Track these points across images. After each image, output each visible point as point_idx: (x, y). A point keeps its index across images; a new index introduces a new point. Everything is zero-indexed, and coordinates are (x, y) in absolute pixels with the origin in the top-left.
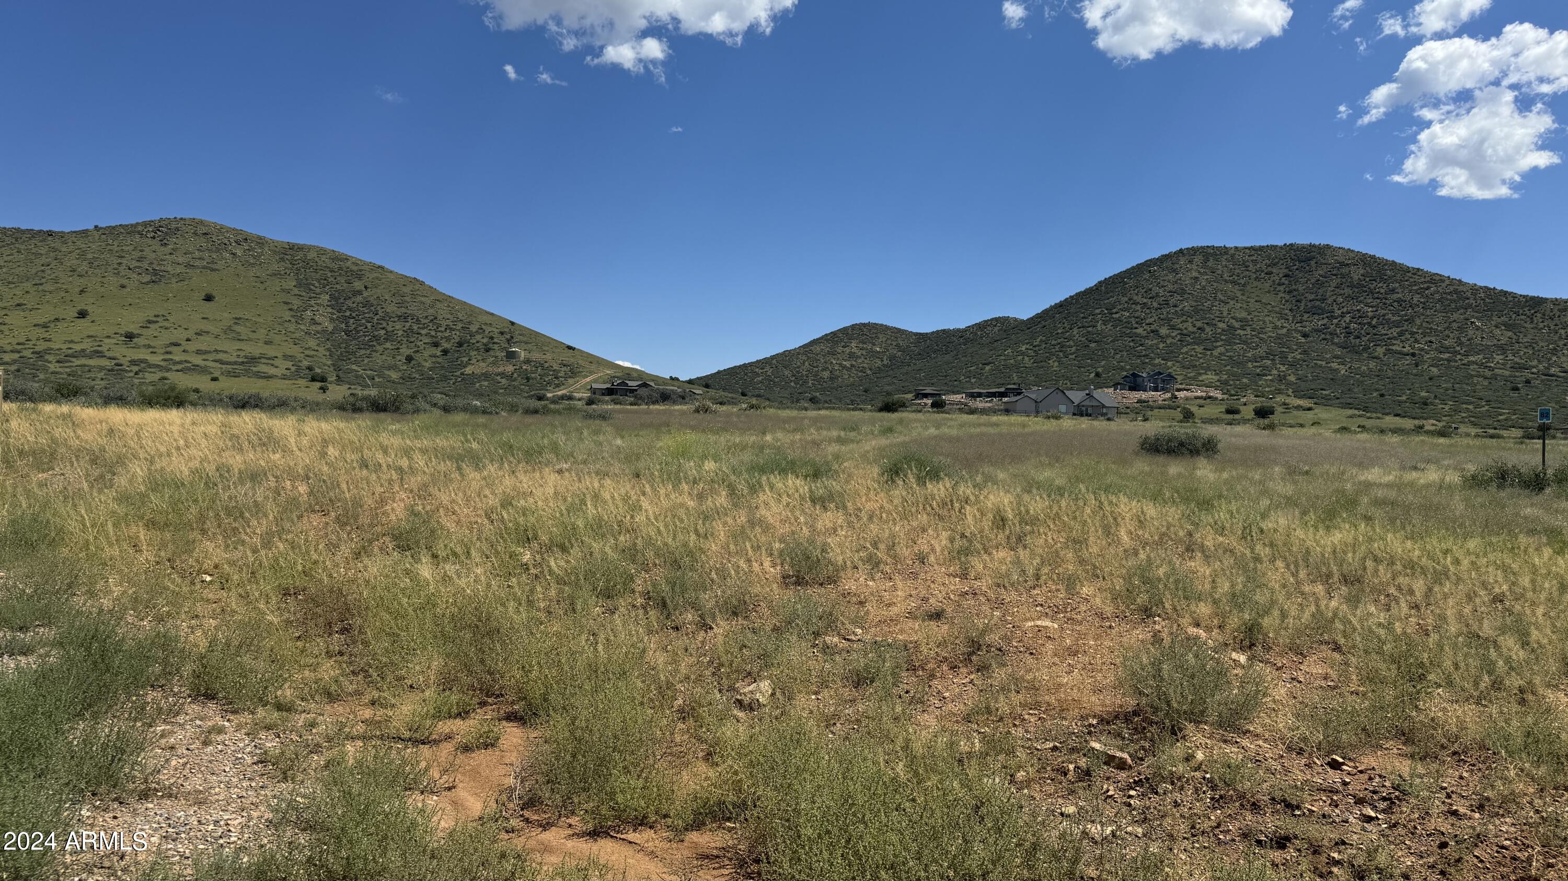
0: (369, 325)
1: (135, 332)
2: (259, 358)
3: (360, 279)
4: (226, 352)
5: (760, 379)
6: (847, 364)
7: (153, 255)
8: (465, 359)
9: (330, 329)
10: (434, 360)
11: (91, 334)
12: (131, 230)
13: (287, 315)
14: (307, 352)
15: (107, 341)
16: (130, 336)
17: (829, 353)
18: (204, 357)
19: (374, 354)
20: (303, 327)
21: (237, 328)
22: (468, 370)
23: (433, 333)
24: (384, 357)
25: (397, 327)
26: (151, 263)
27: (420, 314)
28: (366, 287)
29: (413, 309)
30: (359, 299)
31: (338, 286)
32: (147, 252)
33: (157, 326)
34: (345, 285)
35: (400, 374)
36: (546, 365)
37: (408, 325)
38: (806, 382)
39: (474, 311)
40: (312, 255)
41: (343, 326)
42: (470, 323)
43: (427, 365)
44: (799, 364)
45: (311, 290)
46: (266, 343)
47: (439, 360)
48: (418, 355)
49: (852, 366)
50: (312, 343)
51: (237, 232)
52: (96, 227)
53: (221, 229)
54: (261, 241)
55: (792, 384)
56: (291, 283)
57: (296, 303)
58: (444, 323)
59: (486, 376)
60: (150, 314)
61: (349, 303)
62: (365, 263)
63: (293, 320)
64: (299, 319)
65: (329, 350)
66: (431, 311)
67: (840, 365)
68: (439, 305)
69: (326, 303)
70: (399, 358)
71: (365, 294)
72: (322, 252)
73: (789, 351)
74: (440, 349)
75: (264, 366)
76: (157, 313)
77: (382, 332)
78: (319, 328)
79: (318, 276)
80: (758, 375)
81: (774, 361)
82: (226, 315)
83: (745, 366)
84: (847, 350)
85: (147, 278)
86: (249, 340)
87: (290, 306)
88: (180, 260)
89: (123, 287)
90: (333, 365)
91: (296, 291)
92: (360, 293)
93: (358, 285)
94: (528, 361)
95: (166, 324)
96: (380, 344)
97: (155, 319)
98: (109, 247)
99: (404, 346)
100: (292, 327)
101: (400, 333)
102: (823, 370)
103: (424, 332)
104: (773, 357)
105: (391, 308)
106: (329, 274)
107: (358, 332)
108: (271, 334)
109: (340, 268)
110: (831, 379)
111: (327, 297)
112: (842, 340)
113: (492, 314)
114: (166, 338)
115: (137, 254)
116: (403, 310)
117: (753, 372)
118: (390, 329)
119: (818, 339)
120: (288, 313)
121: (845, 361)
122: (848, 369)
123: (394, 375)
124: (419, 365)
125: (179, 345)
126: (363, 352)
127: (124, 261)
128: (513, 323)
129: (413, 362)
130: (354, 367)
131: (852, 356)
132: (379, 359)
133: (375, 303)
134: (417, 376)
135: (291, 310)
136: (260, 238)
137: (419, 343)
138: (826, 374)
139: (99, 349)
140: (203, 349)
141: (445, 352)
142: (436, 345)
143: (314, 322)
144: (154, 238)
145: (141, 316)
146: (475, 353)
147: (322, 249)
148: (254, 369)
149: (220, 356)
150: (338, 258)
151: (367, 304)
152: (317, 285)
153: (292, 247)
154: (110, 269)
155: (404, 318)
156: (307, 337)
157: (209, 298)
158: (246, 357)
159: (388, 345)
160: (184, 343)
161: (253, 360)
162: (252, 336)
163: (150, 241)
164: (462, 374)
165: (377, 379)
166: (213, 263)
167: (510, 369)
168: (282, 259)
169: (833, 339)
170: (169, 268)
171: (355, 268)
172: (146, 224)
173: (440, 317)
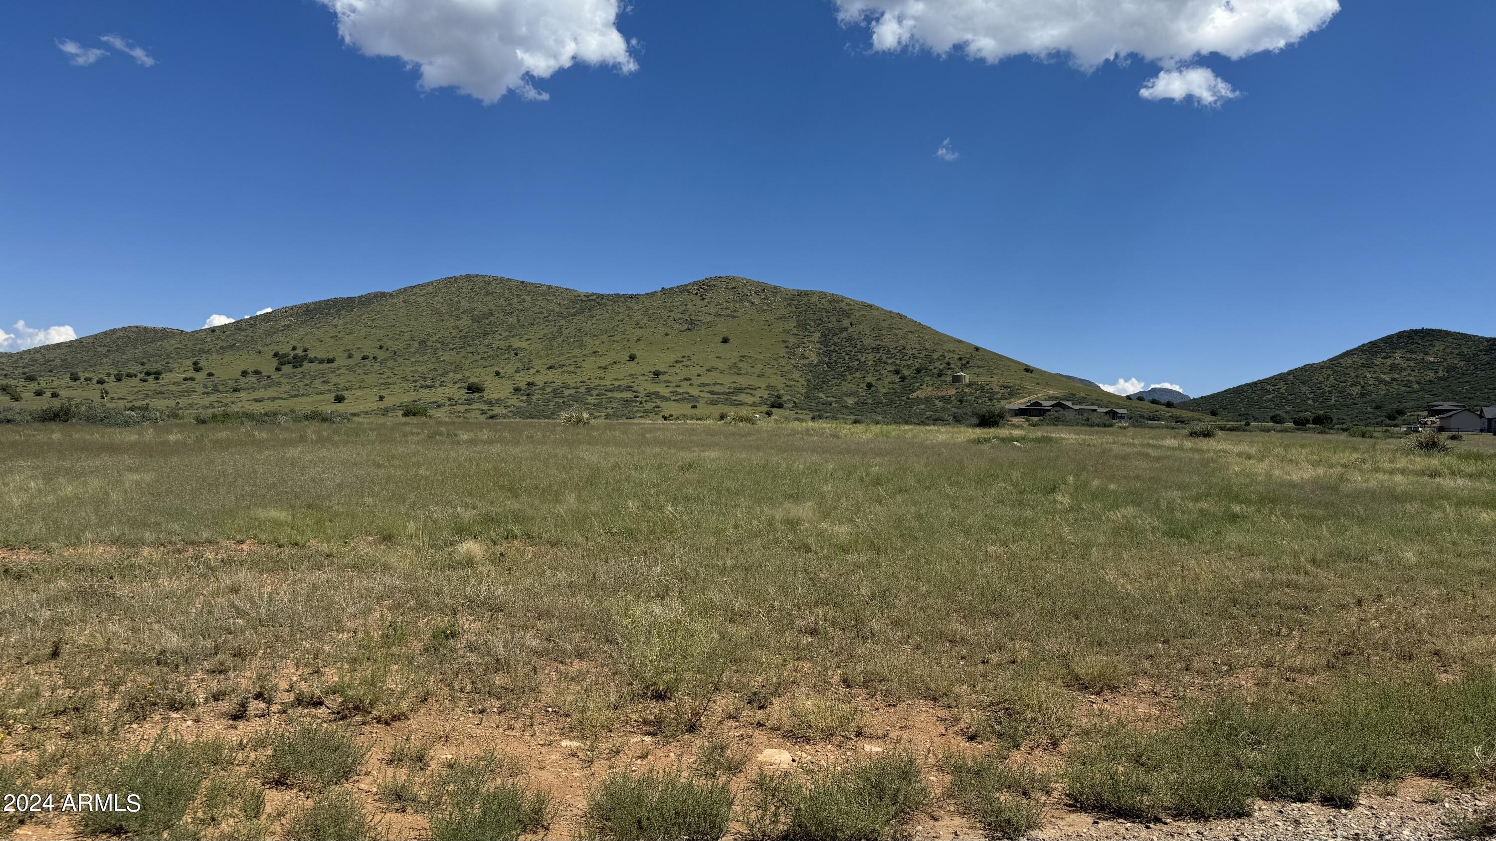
0: (847, 358)
1: (662, 370)
2: (745, 389)
3: (848, 317)
4: (722, 384)
5: (1270, 397)
6: (1387, 378)
7: (694, 308)
8: (918, 384)
9: (815, 362)
10: (891, 386)
11: (633, 372)
12: (683, 289)
13: (782, 352)
14: (789, 383)
15: (641, 378)
16: (657, 374)
17: (1363, 365)
18: (702, 389)
19: (843, 382)
20: (793, 362)
21: (741, 365)
22: (915, 395)
23: (898, 362)
24: (850, 385)
25: (869, 358)
26: (691, 315)
27: (891, 345)
28: (851, 324)
29: (887, 342)
30: (844, 334)
31: (830, 325)
32: (690, 307)
33: (681, 364)
34: (836, 323)
35: (856, 400)
36: (988, 387)
37: (879, 355)
38: (1328, 399)
39: (941, 339)
40: (814, 299)
41: (827, 359)
42: (934, 351)
43: (884, 391)
44: (1321, 379)
45: (806, 329)
46: (759, 376)
47: (895, 386)
48: (880, 382)
49: (1393, 379)
50: (796, 375)
51: (759, 284)
52: (663, 288)
53: (746, 283)
54: (776, 290)
55: (1310, 402)
56: (791, 325)
57: (792, 340)
58: (910, 352)
59: (928, 400)
60: (678, 356)
61: (835, 339)
62: (856, 302)
63: (786, 356)
64: (791, 353)
65: (809, 380)
66: (902, 342)
67: (1377, 379)
68: (910, 336)
69: (817, 339)
70: (862, 385)
71: (850, 330)
72: (822, 295)
73: (1311, 365)
74: (899, 376)
75: (744, 395)
76: (684, 354)
77: (856, 363)
78: (806, 362)
79: (815, 317)
80: (1268, 392)
81: (1291, 377)
82: (735, 354)
83: (1255, 384)
84: (1389, 362)
85: (685, 327)
86: (747, 373)
87: (787, 344)
88: (712, 311)
89: (667, 335)
90: (806, 393)
91: (795, 331)
92: (846, 329)
93: (846, 323)
94: (970, 385)
95: (688, 363)
96: (850, 374)
97: (681, 359)
98: (665, 304)
99: (871, 374)
100: (783, 362)
101: (870, 363)
102: (1352, 385)
103: (890, 361)
104: (1290, 373)
105: (868, 342)
106: (825, 314)
107: (837, 364)
108: (766, 369)
109: (835, 309)
110: (1362, 395)
111: (819, 335)
112: (1382, 351)
113: (960, 342)
114: (685, 373)
115: (682, 308)
116: (878, 342)
117: (1262, 389)
118: (863, 360)
119: (1351, 351)
120: (784, 350)
121: (1385, 374)
122: (1386, 383)
123: (850, 401)
124: (877, 391)
125: (690, 380)
126: (835, 381)
127: (672, 315)
128: (977, 349)
129: (872, 389)
130: (821, 395)
131: (1393, 368)
132: (846, 387)
133: (856, 337)
134: (870, 401)
135: (787, 347)
136: (776, 288)
137: (883, 372)
138: (1356, 390)
139: (633, 384)
140: (706, 382)
141: (903, 379)
142: (897, 372)
143: (803, 357)
144: (696, 294)
145: (672, 357)
146: (929, 378)
147: (823, 293)
148: (734, 398)
149: (717, 389)
150: (835, 300)
151: (849, 339)
152: (813, 324)
153: (801, 294)
154: (661, 321)
155: (877, 349)
156: (794, 370)
157: (725, 341)
158: (735, 388)
159: (858, 375)
160: (694, 378)
161: (739, 390)
162: (750, 370)
163: (693, 297)
164: (908, 398)
165: (834, 405)
166: (735, 311)
167: (953, 392)
168: (789, 305)
169: (1371, 349)
170: (702, 318)
171: (847, 308)
172: (694, 284)
173: (908, 347)
